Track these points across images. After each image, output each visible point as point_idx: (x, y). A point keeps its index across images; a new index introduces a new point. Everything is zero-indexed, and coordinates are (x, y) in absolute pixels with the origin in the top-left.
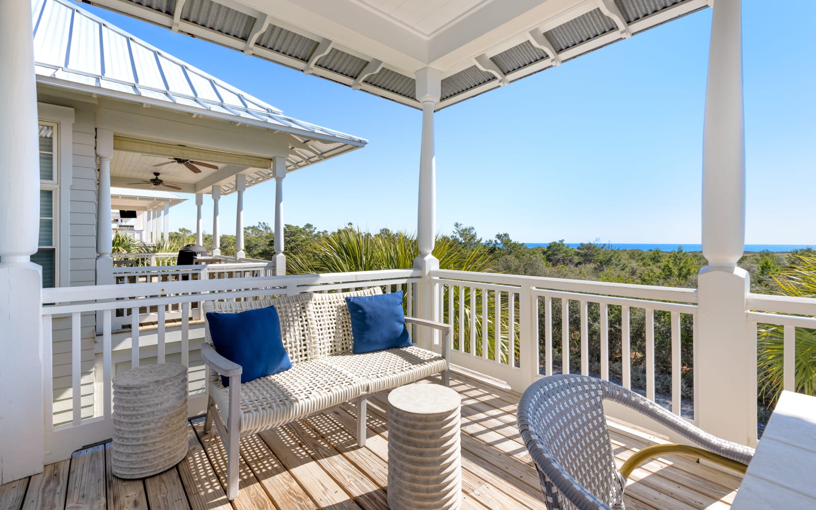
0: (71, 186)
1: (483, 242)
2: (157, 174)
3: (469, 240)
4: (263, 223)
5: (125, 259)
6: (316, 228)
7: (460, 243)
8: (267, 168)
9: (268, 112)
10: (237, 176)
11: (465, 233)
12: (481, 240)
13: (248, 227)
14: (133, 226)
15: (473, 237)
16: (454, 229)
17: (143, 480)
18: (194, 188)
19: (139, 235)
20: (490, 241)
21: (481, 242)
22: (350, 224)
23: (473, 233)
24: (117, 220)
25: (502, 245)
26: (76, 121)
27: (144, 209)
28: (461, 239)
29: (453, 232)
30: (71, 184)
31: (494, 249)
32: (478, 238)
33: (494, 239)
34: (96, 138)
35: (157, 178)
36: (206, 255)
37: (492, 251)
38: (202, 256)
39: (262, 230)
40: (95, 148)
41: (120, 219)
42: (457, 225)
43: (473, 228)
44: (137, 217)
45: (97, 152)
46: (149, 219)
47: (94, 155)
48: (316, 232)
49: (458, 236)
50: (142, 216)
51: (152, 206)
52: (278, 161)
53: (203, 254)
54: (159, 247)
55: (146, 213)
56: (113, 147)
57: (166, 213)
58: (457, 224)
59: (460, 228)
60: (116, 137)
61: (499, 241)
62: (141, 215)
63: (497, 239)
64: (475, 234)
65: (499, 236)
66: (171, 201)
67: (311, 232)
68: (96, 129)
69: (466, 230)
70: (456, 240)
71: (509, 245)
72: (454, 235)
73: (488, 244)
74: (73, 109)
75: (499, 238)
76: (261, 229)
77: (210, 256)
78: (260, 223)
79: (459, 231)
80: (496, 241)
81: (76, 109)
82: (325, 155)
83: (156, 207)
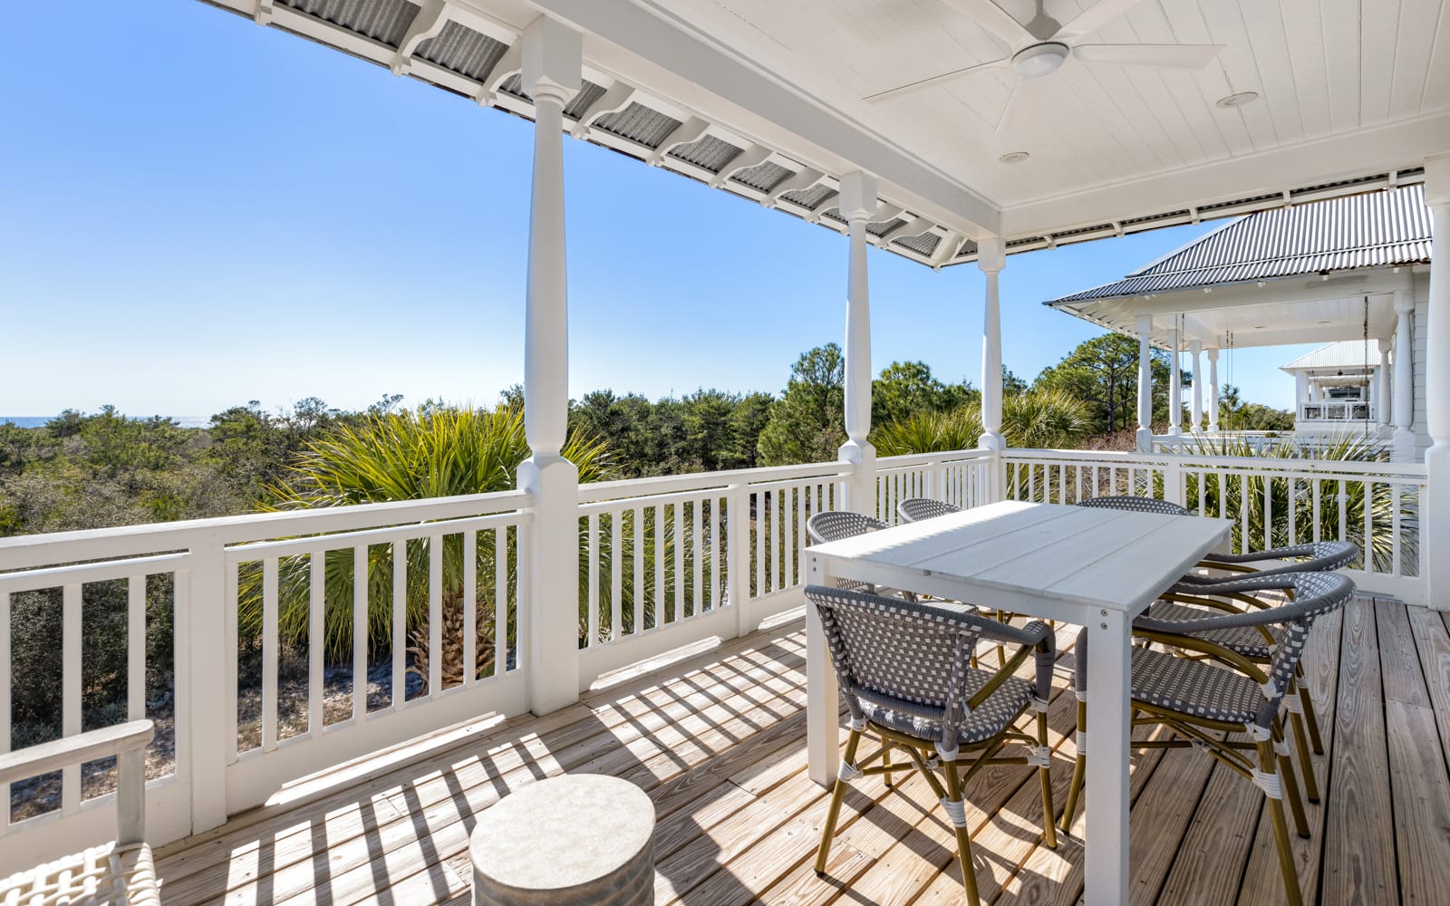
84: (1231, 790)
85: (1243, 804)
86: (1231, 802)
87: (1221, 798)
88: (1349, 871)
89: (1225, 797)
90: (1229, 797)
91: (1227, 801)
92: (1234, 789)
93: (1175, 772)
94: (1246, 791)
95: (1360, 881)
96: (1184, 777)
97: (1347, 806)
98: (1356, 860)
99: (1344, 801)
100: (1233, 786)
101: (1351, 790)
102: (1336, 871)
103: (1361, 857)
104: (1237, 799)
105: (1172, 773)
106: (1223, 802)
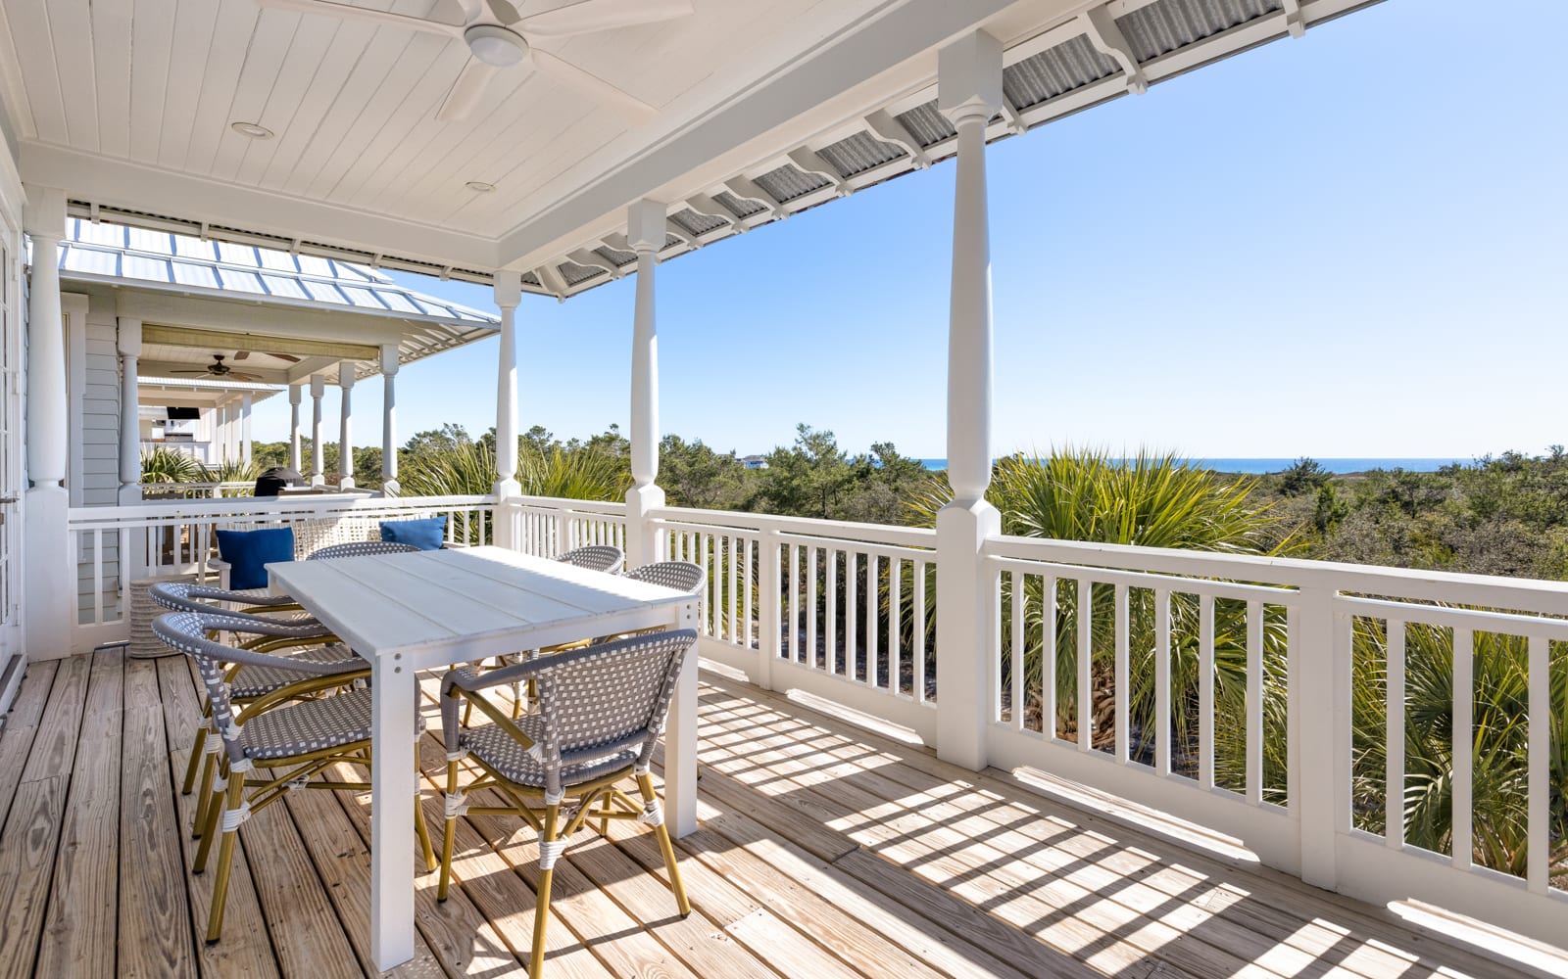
0: (84, 395)
1: (849, 457)
2: (219, 358)
3: (824, 455)
4: (454, 425)
5: (170, 492)
6: (551, 434)
7: (809, 461)
8: (371, 359)
9: (371, 281)
10: (340, 364)
11: (816, 441)
12: (845, 455)
13: (425, 433)
14: (191, 435)
15: (831, 449)
16: (797, 434)
17: (155, 659)
18: (286, 377)
19: (202, 450)
20: (861, 456)
21: (846, 458)
22: (615, 426)
23: (832, 443)
24: (164, 422)
25: (881, 463)
26: (90, 311)
27: (212, 404)
28: (810, 454)
29: (796, 440)
30: (84, 392)
31: (868, 471)
32: (840, 451)
33: (867, 451)
34: (117, 329)
35: (219, 363)
36: (303, 485)
37: (864, 474)
38: (295, 486)
39: (452, 438)
40: (117, 343)
41: (169, 422)
42: (801, 428)
43: (831, 434)
44: (201, 417)
45: (120, 349)
46: (219, 423)
47: (115, 353)
48: (551, 442)
49: (805, 449)
50: (208, 416)
51: (224, 400)
52: (386, 350)
53: (296, 483)
54: (229, 472)
55: (214, 411)
56: (141, 340)
57: (247, 413)
58: (802, 426)
59: (810, 433)
60: (144, 325)
61: (876, 457)
62: (208, 414)
63: (873, 453)
64: (835, 443)
65: (876, 448)
66: (254, 393)
67: (542, 442)
68: (117, 319)
69: (818, 436)
70: (800, 456)
71: (892, 463)
72: (798, 446)
73: (858, 462)
74: (86, 296)
75: (876, 451)
76: (449, 436)
77: (308, 486)
78: (446, 425)
79: (805, 440)
80: (871, 456)
81: (90, 295)
82: (466, 337)
83: (230, 402)
84: (275, 838)
85: (257, 832)
86: (267, 828)
87: (277, 825)
88: (158, 836)
89: (274, 829)
90: (272, 831)
91: (271, 826)
92: (273, 839)
93: (330, 820)
94: (262, 843)
95: (149, 835)
96: (319, 822)
97: (166, 890)
98: (153, 846)
99: (170, 895)
100: (276, 841)
101: (164, 914)
102: (168, 830)
103: (149, 850)
104: (264, 832)
105: (330, 818)
106: (273, 823)
